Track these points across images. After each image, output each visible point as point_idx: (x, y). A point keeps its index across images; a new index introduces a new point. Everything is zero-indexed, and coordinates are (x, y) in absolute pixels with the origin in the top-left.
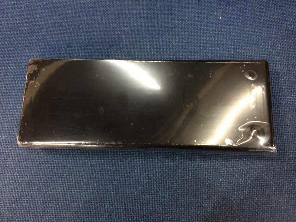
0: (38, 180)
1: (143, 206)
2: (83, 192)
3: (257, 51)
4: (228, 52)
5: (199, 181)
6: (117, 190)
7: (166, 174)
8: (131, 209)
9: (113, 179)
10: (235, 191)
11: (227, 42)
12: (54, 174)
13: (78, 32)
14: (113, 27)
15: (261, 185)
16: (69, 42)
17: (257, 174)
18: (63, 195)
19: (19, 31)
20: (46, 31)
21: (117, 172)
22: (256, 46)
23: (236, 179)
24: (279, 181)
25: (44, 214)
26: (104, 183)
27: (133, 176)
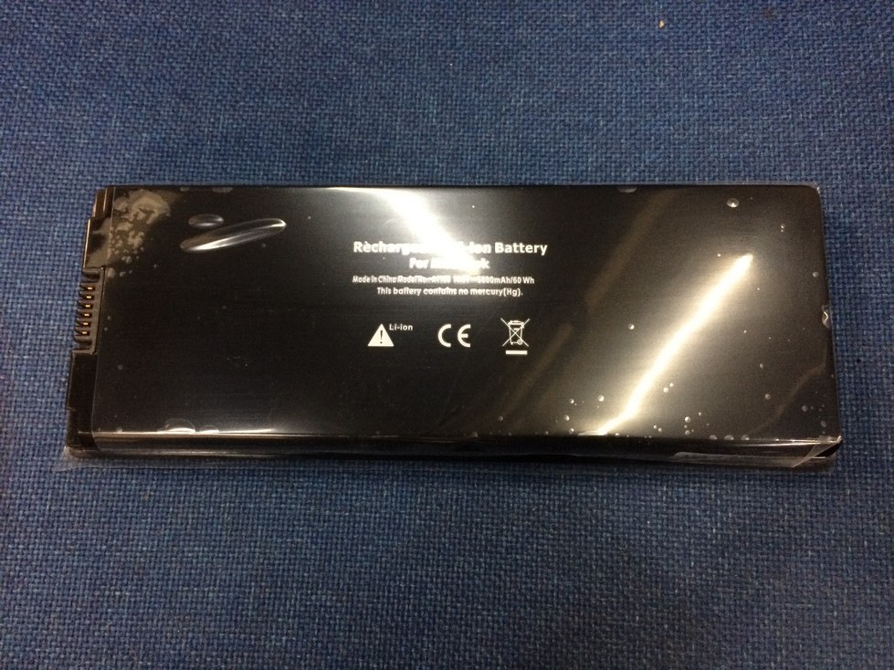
0: (77, 514)
1: (406, 601)
2: (220, 555)
3: (771, 129)
4: (681, 131)
5: (582, 527)
6: (326, 549)
7: (481, 503)
8: (367, 609)
9: (315, 515)
10: (692, 558)
11: (680, 98)
12: (129, 496)
13: (217, 55)
14: (325, 41)
15: (773, 543)
16: (187, 86)
17: (761, 508)
18: (155, 562)
19: (28, 46)
20: (113, 49)
21: (327, 494)
22: (769, 115)
23: (694, 521)
24: (826, 532)
25: (96, 619)
26: (286, 528)
27: (378, 508)
